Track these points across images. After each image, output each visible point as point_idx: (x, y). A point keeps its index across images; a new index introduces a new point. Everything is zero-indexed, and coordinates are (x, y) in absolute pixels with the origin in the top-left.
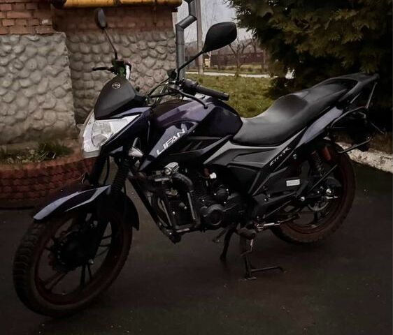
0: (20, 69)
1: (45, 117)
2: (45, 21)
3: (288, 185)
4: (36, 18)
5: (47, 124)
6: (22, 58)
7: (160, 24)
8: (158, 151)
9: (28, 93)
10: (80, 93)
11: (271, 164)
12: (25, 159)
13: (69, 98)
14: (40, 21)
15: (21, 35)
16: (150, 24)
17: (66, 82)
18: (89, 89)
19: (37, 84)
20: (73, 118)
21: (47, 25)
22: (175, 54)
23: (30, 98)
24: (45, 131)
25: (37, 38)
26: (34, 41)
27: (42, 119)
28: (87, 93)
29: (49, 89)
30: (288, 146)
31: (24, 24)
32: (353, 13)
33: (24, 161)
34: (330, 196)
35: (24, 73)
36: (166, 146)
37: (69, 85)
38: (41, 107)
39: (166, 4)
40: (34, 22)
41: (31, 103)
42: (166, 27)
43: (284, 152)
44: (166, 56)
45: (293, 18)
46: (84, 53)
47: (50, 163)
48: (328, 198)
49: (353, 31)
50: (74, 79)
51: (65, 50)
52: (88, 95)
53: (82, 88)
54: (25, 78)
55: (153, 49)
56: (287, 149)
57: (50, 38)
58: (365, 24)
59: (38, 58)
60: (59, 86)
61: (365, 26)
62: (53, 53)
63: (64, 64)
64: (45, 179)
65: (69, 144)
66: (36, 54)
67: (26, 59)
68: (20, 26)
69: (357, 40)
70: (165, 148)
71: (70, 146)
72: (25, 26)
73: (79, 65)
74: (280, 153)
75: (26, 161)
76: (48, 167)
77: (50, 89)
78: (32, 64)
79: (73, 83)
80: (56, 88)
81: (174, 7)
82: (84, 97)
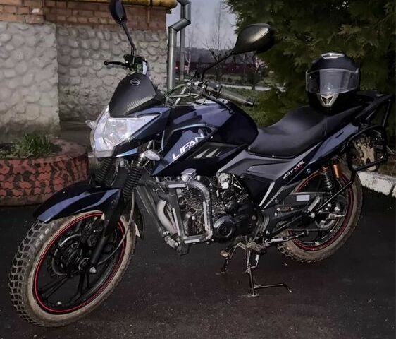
0: (5, 59)
1: (28, 111)
2: (36, 11)
3: (297, 200)
4: (27, 6)
5: (29, 118)
6: (9, 47)
7: (153, 24)
8: (174, 155)
9: (12, 84)
10: (65, 89)
11: (285, 177)
12: (9, 154)
13: (54, 93)
14: (31, 10)
15: (9, 23)
16: (143, 24)
17: (53, 77)
18: (74, 85)
19: (22, 75)
20: (57, 114)
21: (37, 15)
22: (166, 57)
23: (14, 90)
24: (26, 126)
25: (26, 28)
26: (22, 30)
27: (24, 113)
28: (72, 89)
29: (34, 82)
30: (303, 160)
31: (13, 12)
32: (357, 30)
33: (8, 156)
34: (337, 214)
35: (9, 63)
36: (183, 150)
37: (55, 80)
38: (24, 100)
39: (161, 4)
40: (25, 10)
41: (14, 95)
42: (159, 29)
43: (299, 165)
44: (158, 58)
45: (292, 29)
46: (72, 48)
47: (37, 160)
48: (336, 216)
49: (356, 47)
50: (61, 74)
51: (54, 42)
52: (73, 92)
53: (68, 84)
54: (10, 68)
55: (144, 49)
56: (302, 163)
57: (40, 28)
58: (370, 42)
59: (26, 48)
60: (45, 80)
61: (369, 44)
62: (41, 44)
63: (52, 56)
64: (32, 177)
65: (55, 142)
66: (24, 44)
67: (12, 48)
68: (8, 13)
69: (360, 57)
70: (182, 153)
71: (57, 143)
72: (14, 14)
73: (66, 59)
74: (295, 166)
75: (11, 156)
76: (35, 164)
77: (36, 82)
78: (19, 54)
79: (59, 77)
80: (42, 81)
81: (168, 9)
82: (68, 93)
